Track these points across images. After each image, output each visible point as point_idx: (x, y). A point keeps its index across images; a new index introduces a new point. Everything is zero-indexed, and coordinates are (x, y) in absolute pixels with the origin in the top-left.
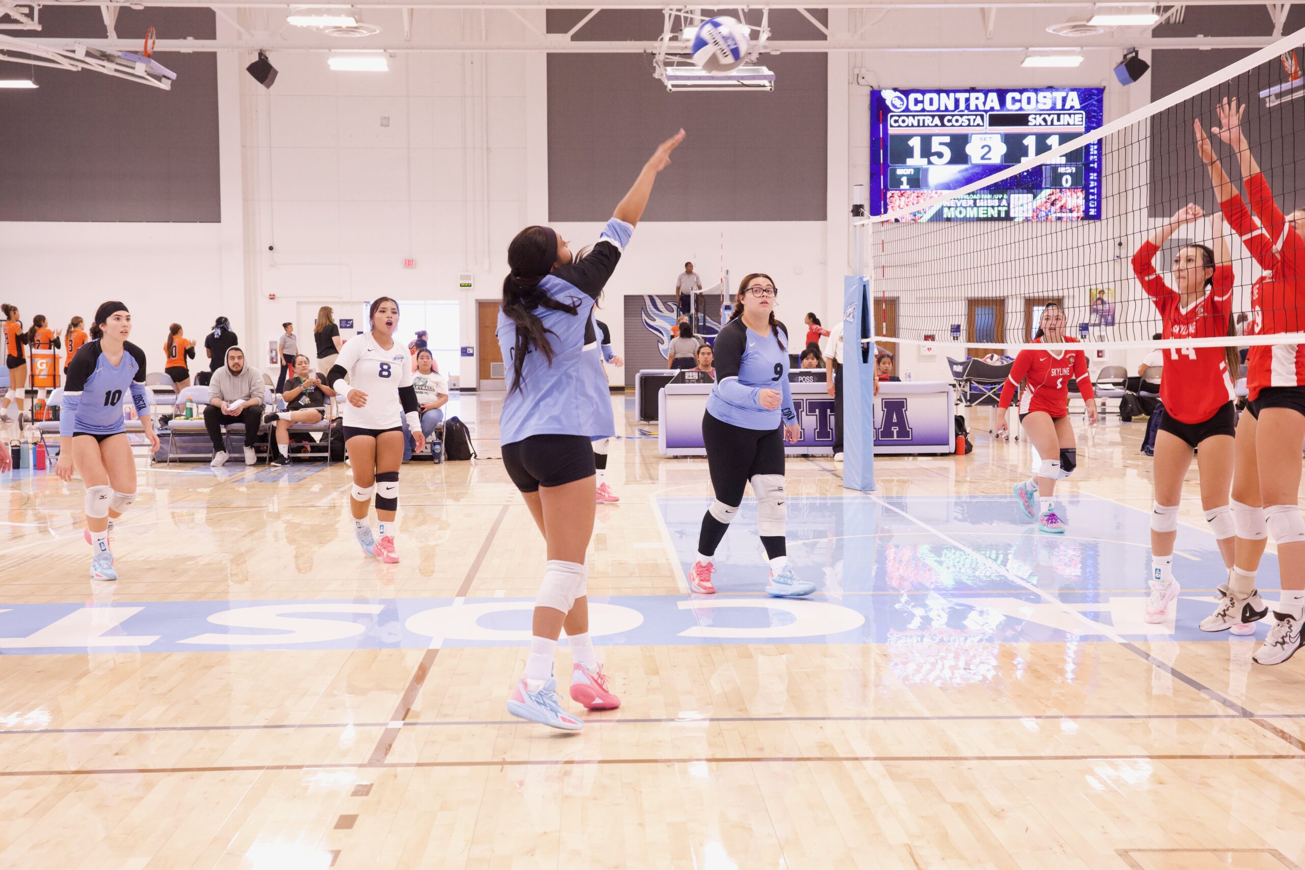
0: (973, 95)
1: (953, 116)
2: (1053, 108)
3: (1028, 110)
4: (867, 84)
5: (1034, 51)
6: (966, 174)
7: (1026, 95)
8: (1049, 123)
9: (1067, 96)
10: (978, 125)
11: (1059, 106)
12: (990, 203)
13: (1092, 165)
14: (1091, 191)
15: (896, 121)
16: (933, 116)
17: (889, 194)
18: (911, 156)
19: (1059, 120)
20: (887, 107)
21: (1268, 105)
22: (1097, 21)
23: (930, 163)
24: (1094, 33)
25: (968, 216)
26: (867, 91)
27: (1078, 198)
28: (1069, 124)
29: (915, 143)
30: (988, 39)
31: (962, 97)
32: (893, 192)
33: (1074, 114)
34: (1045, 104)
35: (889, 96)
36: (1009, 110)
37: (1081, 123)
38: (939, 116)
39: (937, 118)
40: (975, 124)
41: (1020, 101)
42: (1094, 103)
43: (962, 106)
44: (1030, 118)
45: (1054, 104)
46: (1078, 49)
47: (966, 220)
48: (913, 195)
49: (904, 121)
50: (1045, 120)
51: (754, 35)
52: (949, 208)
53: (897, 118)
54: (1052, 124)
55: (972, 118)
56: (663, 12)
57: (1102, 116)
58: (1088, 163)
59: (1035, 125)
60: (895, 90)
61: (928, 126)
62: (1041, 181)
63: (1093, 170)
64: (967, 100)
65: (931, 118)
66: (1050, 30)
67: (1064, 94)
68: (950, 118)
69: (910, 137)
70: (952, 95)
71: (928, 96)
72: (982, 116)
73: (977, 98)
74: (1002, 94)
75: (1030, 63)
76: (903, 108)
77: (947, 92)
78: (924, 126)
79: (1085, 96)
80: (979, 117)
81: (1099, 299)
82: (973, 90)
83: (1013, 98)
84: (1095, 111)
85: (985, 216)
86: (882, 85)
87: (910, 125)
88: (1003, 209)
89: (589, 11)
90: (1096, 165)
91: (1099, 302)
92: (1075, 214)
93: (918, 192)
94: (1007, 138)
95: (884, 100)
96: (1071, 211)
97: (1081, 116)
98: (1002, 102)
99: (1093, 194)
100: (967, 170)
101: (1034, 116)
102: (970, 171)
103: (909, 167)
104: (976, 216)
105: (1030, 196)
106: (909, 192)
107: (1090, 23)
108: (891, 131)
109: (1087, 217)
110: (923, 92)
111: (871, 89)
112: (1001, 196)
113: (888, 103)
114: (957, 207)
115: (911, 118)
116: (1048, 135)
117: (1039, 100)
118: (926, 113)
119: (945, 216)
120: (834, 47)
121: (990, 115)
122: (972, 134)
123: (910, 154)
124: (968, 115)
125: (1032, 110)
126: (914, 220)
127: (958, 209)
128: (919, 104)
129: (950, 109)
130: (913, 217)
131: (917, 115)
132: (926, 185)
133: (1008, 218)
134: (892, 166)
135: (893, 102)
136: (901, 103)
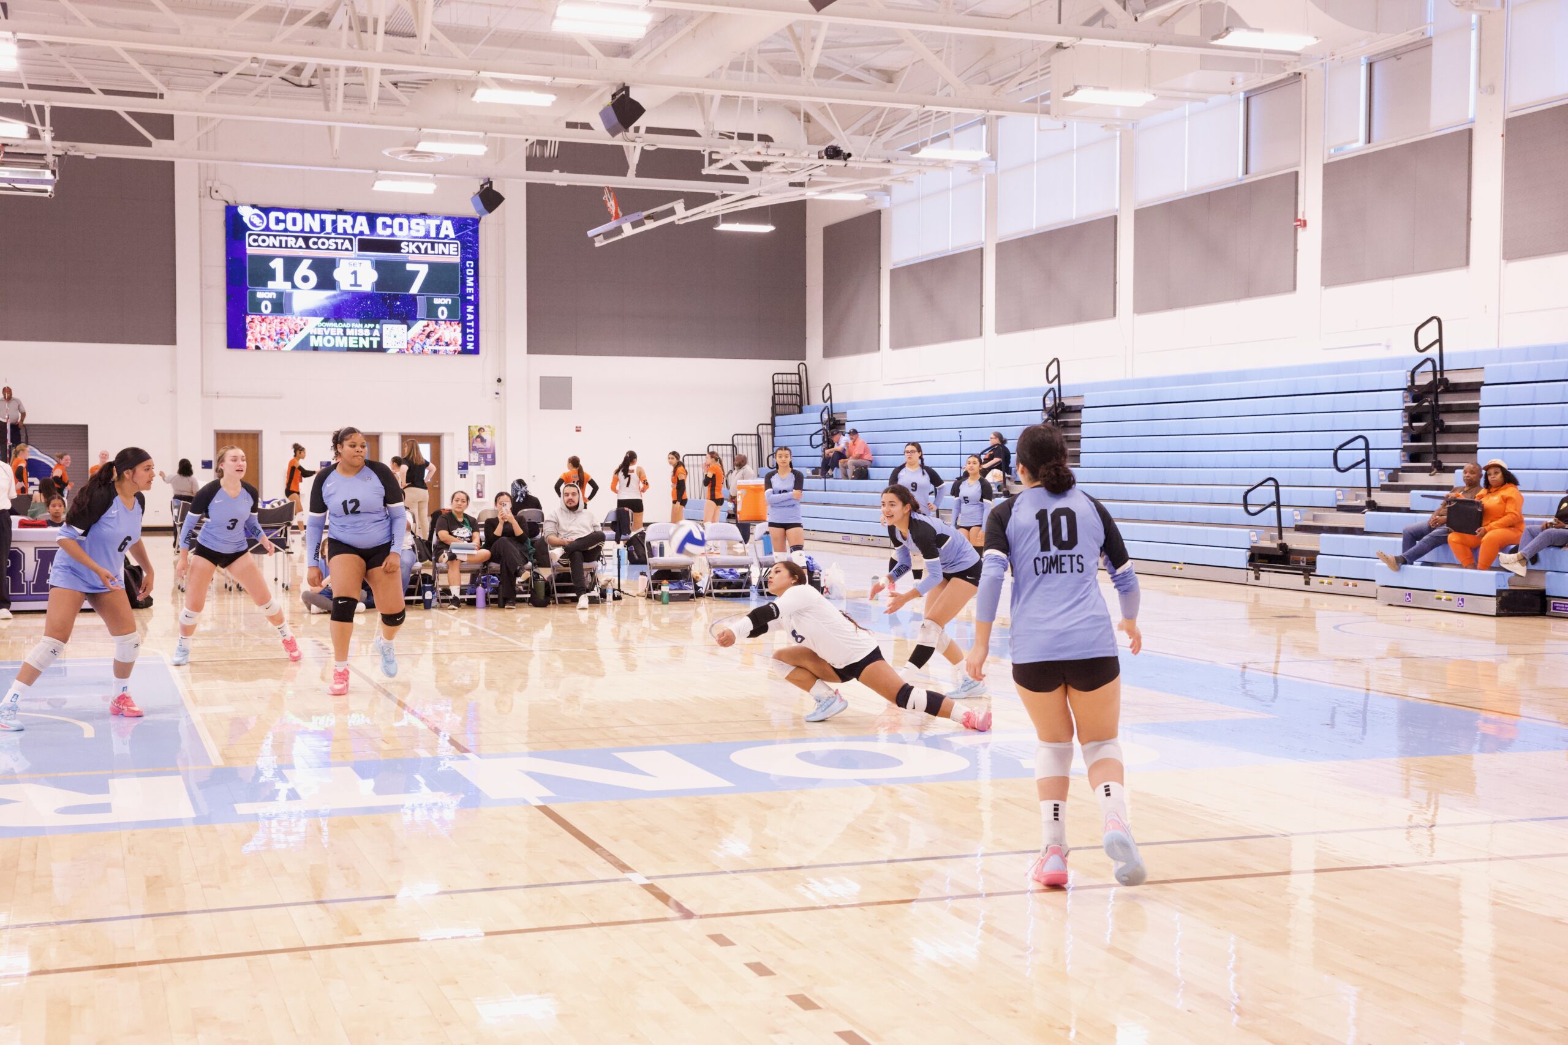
0: (341, 218)
1: (319, 238)
2: (427, 236)
3: (400, 237)
4: (221, 198)
5: (384, 175)
6: (334, 301)
7: (397, 221)
8: (423, 251)
9: (441, 224)
10: (347, 250)
11: (433, 234)
12: (361, 332)
13: (468, 298)
14: (468, 324)
15: (255, 241)
16: (297, 238)
17: (248, 319)
18: (273, 278)
19: (433, 249)
20: (246, 224)
21: (597, 245)
22: (423, 147)
23: (294, 287)
24: (432, 160)
25: (337, 346)
26: (222, 206)
27: (455, 330)
28: (443, 254)
29: (278, 265)
30: (335, 159)
31: (329, 218)
32: (253, 317)
33: (449, 243)
34: (418, 231)
35: (247, 213)
36: (379, 236)
37: (456, 253)
38: (303, 238)
39: (300, 240)
40: (344, 248)
41: (391, 226)
42: (470, 233)
43: (329, 228)
44: (403, 245)
45: (428, 232)
46: (431, 176)
47: (334, 349)
48: (275, 320)
49: (264, 241)
50: (418, 248)
51: (34, 135)
52: (316, 336)
53: (256, 237)
54: (426, 252)
55: (340, 241)
57: (478, 247)
58: (464, 295)
59: (408, 253)
60: (254, 206)
61: (292, 247)
62: (415, 312)
63: (470, 303)
64: (334, 222)
65: (294, 239)
66: (386, 153)
67: (438, 222)
68: (316, 240)
69: (272, 258)
70: (317, 216)
71: (290, 216)
72: (351, 241)
73: (345, 221)
74: (372, 218)
75: (380, 186)
76: (263, 226)
77: (312, 213)
78: (286, 247)
79: (460, 225)
80: (347, 242)
81: (478, 437)
82: (340, 212)
83: (384, 223)
84: (470, 242)
85: (356, 346)
86: (239, 201)
87: (271, 245)
88: (375, 340)
90: (472, 298)
91: (479, 439)
92: (451, 348)
93: (280, 318)
94: (378, 265)
95: (242, 217)
96: (447, 344)
97: (456, 246)
98: (372, 226)
99: (470, 327)
100: (335, 296)
101: (406, 243)
102: (339, 298)
103: (271, 291)
104: (346, 346)
105: (405, 327)
106: (271, 317)
107: (418, 149)
108: (250, 251)
109: (464, 351)
110: (286, 211)
111: (226, 204)
112: (372, 326)
113: (246, 220)
114: (324, 336)
115: (272, 238)
117: (411, 227)
118: (289, 234)
119: (312, 345)
120: (181, 157)
121: (359, 240)
122: (340, 259)
123: (272, 275)
124: (335, 238)
125: (404, 237)
126: (277, 348)
127: (326, 338)
128: (280, 224)
129: (315, 230)
130: (277, 345)
131: (279, 236)
132: (290, 311)
133: (381, 349)
134: (251, 289)
135: (252, 220)
136: (261, 221)
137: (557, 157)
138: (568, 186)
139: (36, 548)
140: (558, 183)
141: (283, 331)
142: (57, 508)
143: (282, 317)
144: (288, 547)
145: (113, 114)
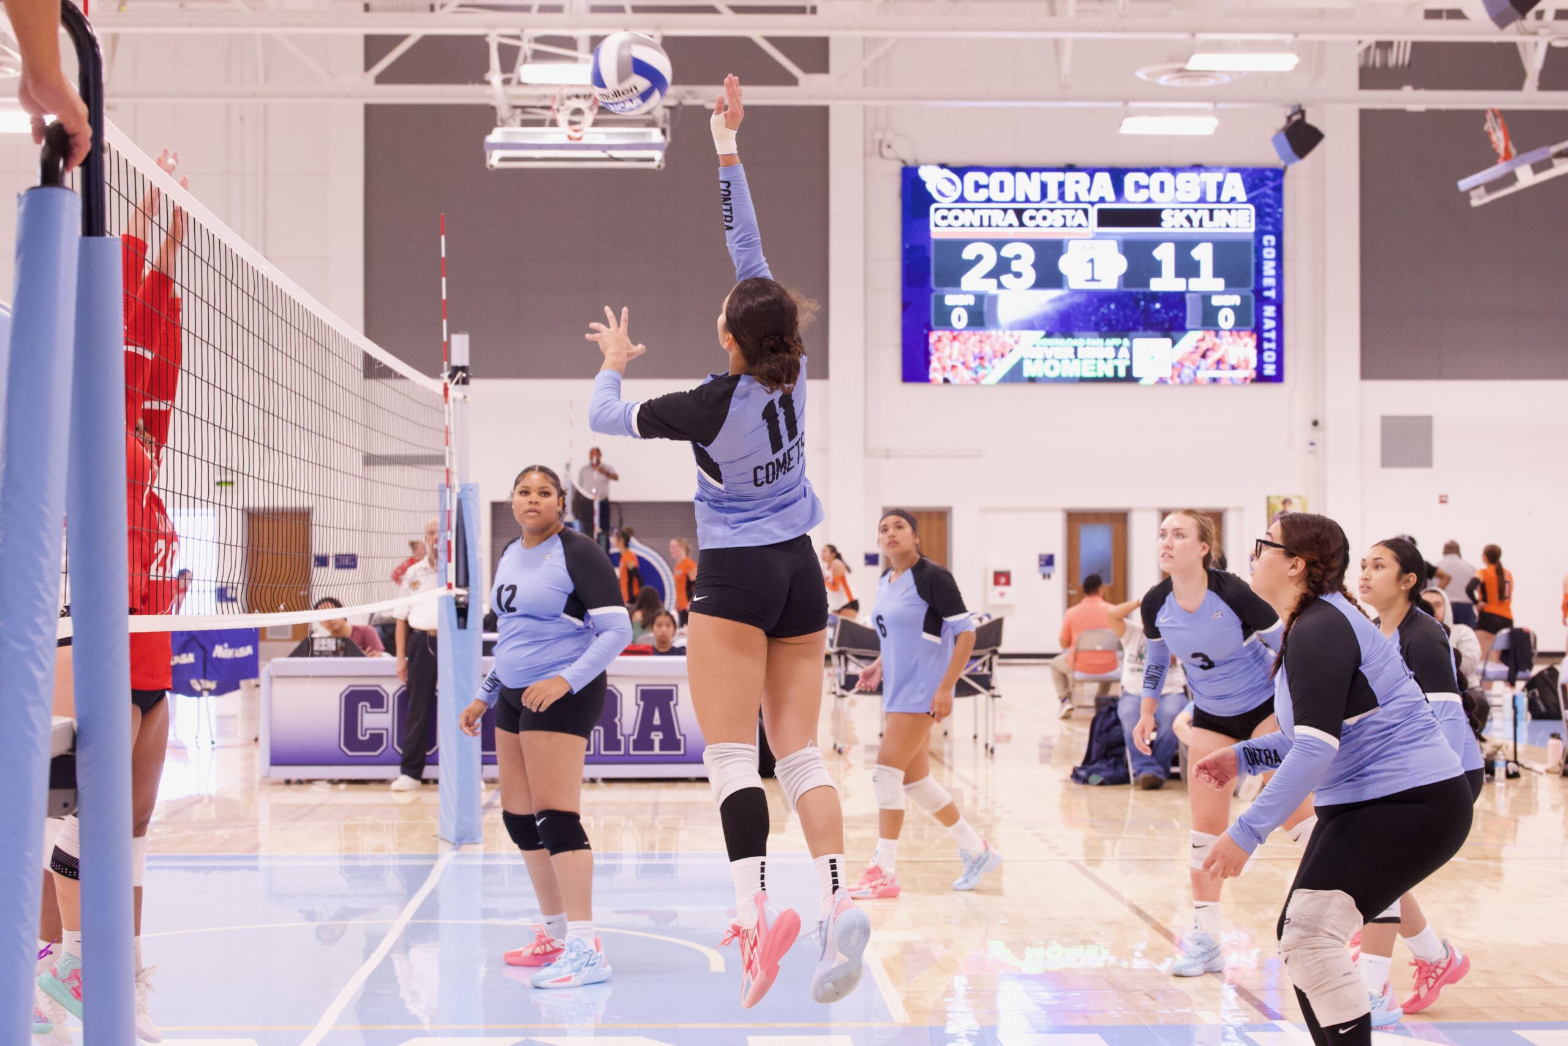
0: (1070, 177)
1: (1038, 210)
2: (1202, 200)
3: (1161, 203)
4: (894, 156)
5: (1137, 108)
6: (1060, 306)
7: (1157, 177)
8: (1196, 223)
9: (1224, 180)
10: (1080, 226)
11: (1211, 196)
12: (1101, 353)
13: (1266, 294)
14: (1267, 335)
15: (944, 218)
16: (1005, 210)
17: (933, 337)
18: (971, 273)
19: (1211, 219)
20: (931, 193)
21: (1475, 202)
22: (1198, 62)
23: (1000, 286)
25: (1065, 375)
26: (896, 169)
27: (1245, 345)
28: (1227, 226)
29: (976, 254)
30: (1064, 87)
31: (1052, 179)
32: (939, 333)
33: (1237, 209)
34: (1188, 192)
35: (933, 178)
36: (1128, 202)
37: (1248, 224)
38: (1015, 210)
39: (1011, 213)
40: (1076, 223)
41: (1147, 187)
42: (1269, 192)
43: (1053, 193)
44: (1164, 215)
45: (1204, 193)
46: (1209, 106)
47: (1060, 380)
48: (973, 338)
49: (956, 218)
50: (1189, 219)
52: (1034, 360)
53: (945, 213)
54: (1201, 225)
55: (1069, 214)
56: (488, 39)
57: (1281, 214)
58: (1259, 290)
59: (1173, 226)
60: (943, 166)
61: (997, 226)
62: (1184, 319)
63: (1268, 301)
64: (1061, 185)
65: (1002, 213)
66: (1141, 74)
67: (1219, 177)
68: (1033, 213)
69: (968, 243)
70: (1035, 175)
71: (997, 177)
72: (1086, 211)
73: (1077, 182)
74: (1117, 175)
75: (1132, 126)
76: (956, 195)
77: (1029, 171)
78: (990, 226)
79: (1253, 180)
80: (1081, 213)
82: (1070, 168)
83: (1137, 183)
84: (1270, 206)
85: (1093, 374)
86: (921, 159)
87: (967, 223)
88: (1122, 365)
89: (400, 39)
90: (1272, 294)
92: (1240, 374)
93: (980, 334)
94: (1128, 248)
95: (924, 183)
96: (1233, 368)
97: (1247, 212)
98: (1119, 189)
99: (1269, 340)
100: (1061, 298)
101: (1171, 212)
102: (1068, 301)
103: (965, 293)
104: (1077, 374)
105: (1168, 341)
106: (966, 333)
107: (1190, 66)
108: (936, 234)
109: (1261, 377)
111: (903, 166)
112: (1117, 342)
113: (931, 188)
114: (1045, 359)
115: (968, 213)
116: (1193, 244)
117: (1178, 187)
118: (993, 205)
119: (1026, 374)
120: (839, 98)
121: (1099, 209)
122: (1069, 240)
123: (968, 270)
124: (1062, 209)
125: (1167, 203)
126: (975, 380)
127: (1048, 363)
128: (981, 190)
129: (1031, 198)
130: (974, 376)
131: (979, 209)
132: (995, 323)
133: (1130, 378)
134: (937, 290)
135: (939, 188)
136: (953, 187)
137: (1409, 65)
138: (1429, 112)
139: (637, 686)
140: (1412, 107)
141: (983, 354)
142: (664, 628)
143: (981, 332)
144: (993, 688)
145: (746, 43)
